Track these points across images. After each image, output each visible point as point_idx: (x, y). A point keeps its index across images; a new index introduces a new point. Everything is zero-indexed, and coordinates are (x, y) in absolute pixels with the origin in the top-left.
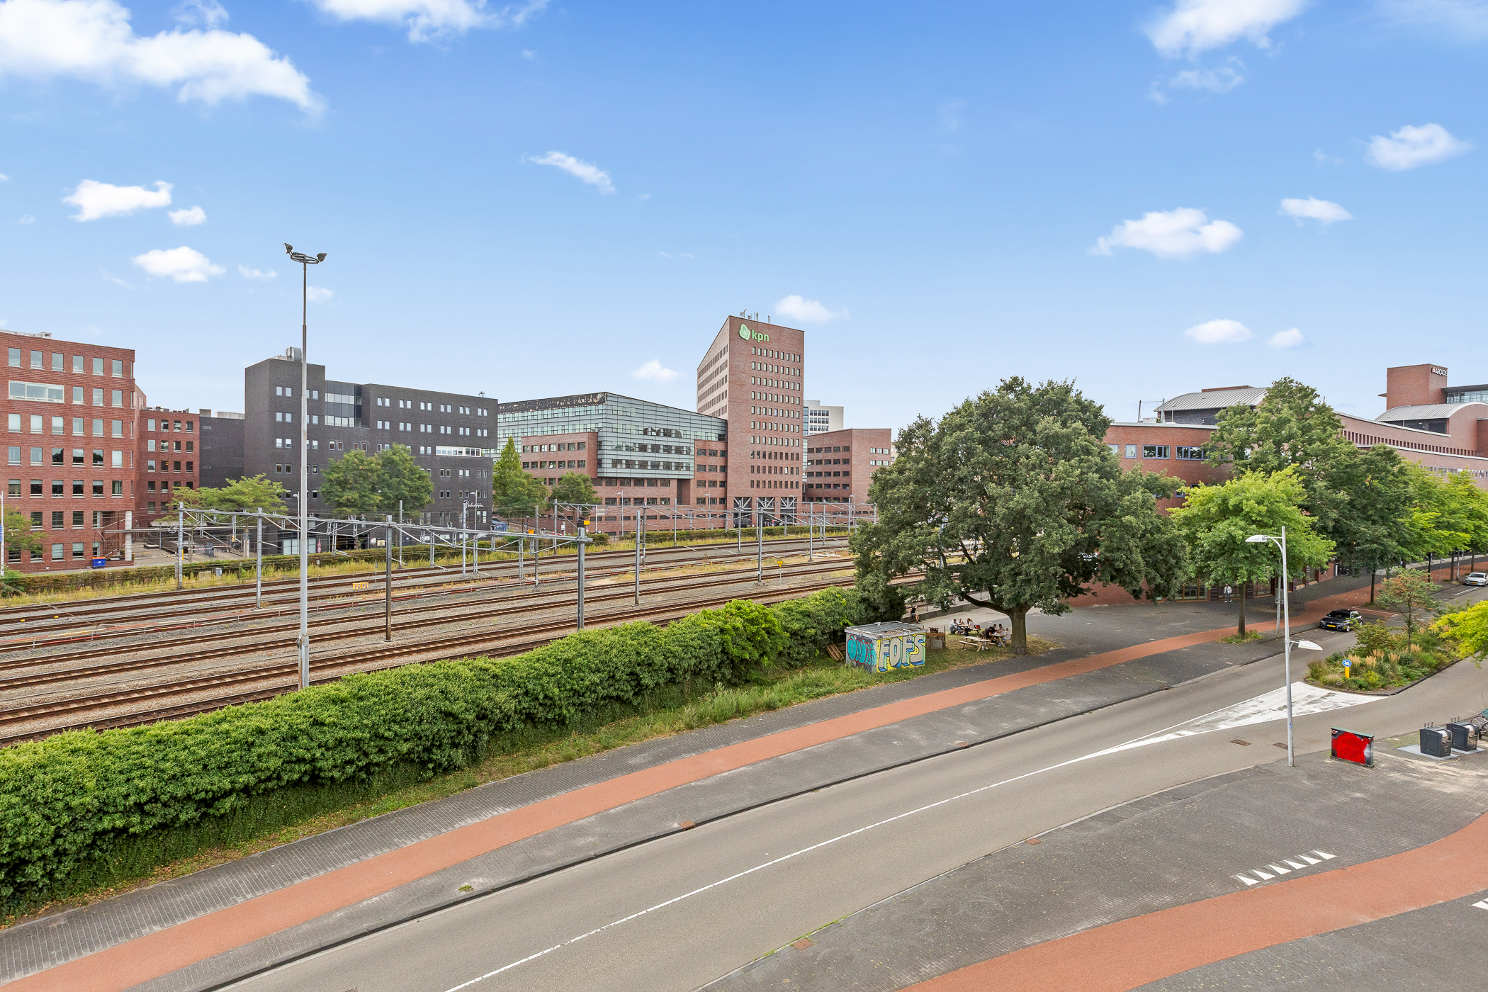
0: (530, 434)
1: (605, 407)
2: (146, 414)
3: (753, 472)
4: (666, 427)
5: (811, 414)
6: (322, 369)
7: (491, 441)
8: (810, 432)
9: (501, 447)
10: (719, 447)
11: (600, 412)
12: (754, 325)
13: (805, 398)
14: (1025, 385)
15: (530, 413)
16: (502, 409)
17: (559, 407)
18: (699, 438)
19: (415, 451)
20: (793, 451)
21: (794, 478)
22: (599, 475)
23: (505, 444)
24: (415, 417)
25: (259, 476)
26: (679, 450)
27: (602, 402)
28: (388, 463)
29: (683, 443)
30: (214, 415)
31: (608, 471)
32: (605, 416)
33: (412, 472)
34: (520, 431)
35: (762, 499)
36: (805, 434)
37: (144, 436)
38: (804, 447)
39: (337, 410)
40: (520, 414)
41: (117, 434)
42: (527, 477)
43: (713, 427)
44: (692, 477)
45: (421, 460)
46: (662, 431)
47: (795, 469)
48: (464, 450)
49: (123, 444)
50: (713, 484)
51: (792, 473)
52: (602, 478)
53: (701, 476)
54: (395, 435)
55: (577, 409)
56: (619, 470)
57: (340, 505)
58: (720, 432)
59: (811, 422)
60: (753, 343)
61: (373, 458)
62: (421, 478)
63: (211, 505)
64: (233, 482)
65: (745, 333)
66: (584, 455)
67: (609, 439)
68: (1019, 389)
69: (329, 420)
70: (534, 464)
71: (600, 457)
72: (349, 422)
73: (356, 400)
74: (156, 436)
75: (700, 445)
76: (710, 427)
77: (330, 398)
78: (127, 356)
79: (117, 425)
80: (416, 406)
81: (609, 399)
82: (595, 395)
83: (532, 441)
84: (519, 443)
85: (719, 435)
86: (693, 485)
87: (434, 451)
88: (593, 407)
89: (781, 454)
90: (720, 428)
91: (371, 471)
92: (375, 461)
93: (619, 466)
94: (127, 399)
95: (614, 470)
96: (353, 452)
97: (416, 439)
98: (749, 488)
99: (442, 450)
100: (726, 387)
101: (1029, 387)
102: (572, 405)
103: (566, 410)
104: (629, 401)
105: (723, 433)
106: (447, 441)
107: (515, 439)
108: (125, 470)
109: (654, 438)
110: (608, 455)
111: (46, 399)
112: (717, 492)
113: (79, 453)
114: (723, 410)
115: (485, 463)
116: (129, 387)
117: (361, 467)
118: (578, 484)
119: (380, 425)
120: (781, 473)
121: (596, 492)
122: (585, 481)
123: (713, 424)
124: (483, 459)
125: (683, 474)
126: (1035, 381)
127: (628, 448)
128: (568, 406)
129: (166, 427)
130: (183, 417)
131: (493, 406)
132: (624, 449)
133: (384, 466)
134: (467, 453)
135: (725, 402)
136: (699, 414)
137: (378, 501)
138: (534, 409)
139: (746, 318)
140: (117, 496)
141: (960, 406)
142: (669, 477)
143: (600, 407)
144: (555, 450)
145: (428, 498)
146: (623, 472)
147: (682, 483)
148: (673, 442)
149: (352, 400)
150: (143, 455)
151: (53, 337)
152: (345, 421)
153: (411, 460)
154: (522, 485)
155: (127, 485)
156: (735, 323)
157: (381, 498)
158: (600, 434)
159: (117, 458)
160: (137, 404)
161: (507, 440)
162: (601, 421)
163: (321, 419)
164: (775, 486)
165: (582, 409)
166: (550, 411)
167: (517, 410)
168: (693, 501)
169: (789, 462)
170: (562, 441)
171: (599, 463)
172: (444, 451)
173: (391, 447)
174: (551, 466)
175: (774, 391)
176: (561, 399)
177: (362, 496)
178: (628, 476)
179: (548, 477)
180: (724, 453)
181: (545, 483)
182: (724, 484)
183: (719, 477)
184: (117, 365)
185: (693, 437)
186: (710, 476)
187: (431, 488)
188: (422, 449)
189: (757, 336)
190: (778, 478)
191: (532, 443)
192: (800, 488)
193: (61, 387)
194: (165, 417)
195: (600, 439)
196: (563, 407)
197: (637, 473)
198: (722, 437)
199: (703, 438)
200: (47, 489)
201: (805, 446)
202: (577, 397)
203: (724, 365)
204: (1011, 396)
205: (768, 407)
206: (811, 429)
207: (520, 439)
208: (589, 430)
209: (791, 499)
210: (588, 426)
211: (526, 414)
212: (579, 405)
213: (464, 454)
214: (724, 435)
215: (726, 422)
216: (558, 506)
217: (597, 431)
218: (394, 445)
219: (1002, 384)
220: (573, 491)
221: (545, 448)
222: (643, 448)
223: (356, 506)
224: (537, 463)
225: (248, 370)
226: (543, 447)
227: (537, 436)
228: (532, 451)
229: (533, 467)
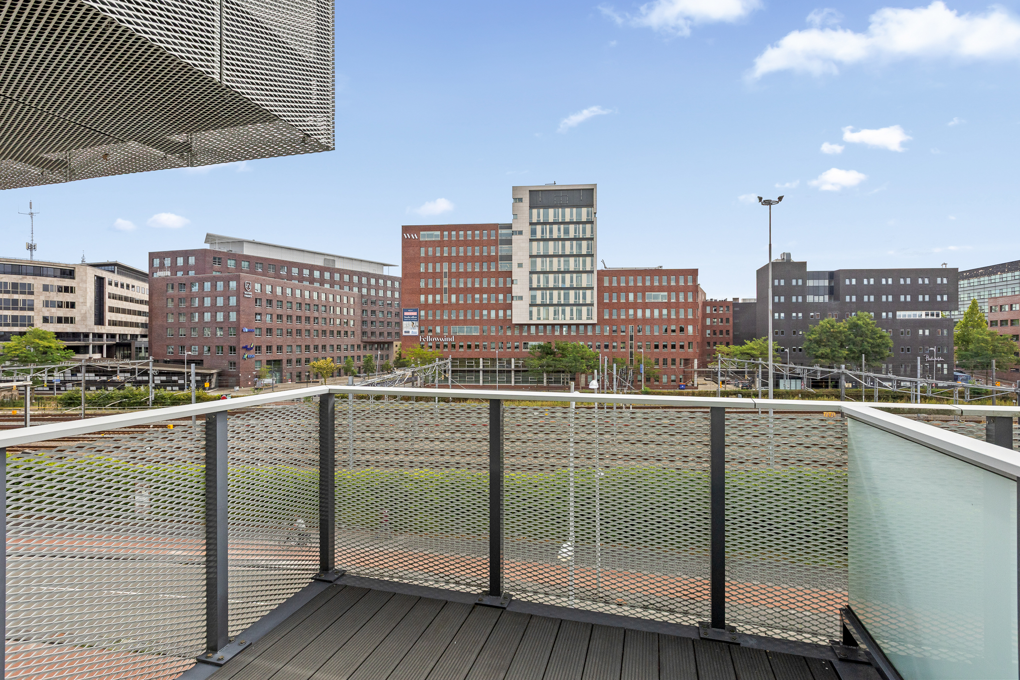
0: (998, 295)
2: (706, 304)
6: (804, 264)
7: (953, 303)
9: (965, 309)
15: (998, 276)
16: (966, 275)
19: (878, 316)
23: (969, 306)
24: (878, 291)
25: (763, 338)
28: (854, 326)
30: (740, 301)
33: (874, 332)
37: (705, 316)
39: (816, 291)
40: (986, 278)
41: (690, 317)
42: (991, 334)
45: (881, 323)
48: (924, 313)
49: (694, 322)
54: (861, 306)
57: (817, 357)
61: (842, 323)
62: (881, 337)
63: (735, 356)
64: (748, 342)
69: (810, 299)
70: (1003, 323)
72: (824, 299)
73: (829, 283)
74: (711, 316)
77: (810, 283)
78: (694, 273)
79: (690, 311)
80: (878, 281)
83: (1001, 302)
84: (986, 304)
87: (894, 315)
91: (840, 332)
92: (843, 326)
94: (695, 296)
96: (826, 320)
97: (878, 307)
99: (901, 315)
106: (906, 307)
107: (978, 301)
108: (694, 336)
111: (660, 300)
113: (673, 327)
115: (950, 324)
116: (696, 289)
117: (832, 330)
119: (848, 299)
124: (944, 320)
129: (715, 310)
130: (724, 303)
131: (954, 275)
133: (850, 329)
134: (927, 315)
137: (845, 355)
138: (1003, 272)
140: (691, 350)
145: (887, 352)
149: (826, 283)
150: (704, 327)
151: (662, 268)
152: (821, 298)
153: (874, 323)
154: (986, 341)
155: (695, 344)
157: (847, 352)
159: (690, 329)
160: (700, 300)
161: (970, 302)
163: (804, 298)
167: (982, 275)
172: (909, 316)
173: (856, 315)
177: (832, 351)
179: (1017, 334)
181: (1012, 340)
184: (690, 278)
187: (891, 345)
188: (884, 314)
191: (1001, 303)
193: (666, 293)
194: (714, 304)
200: (661, 347)
207: (986, 300)
211: (993, 277)
213: (924, 317)
218: (859, 313)
223: (829, 358)
224: (1006, 321)
225: (758, 271)
226: (1014, 306)
227: (1006, 296)
228: (1001, 310)
229: (1001, 325)
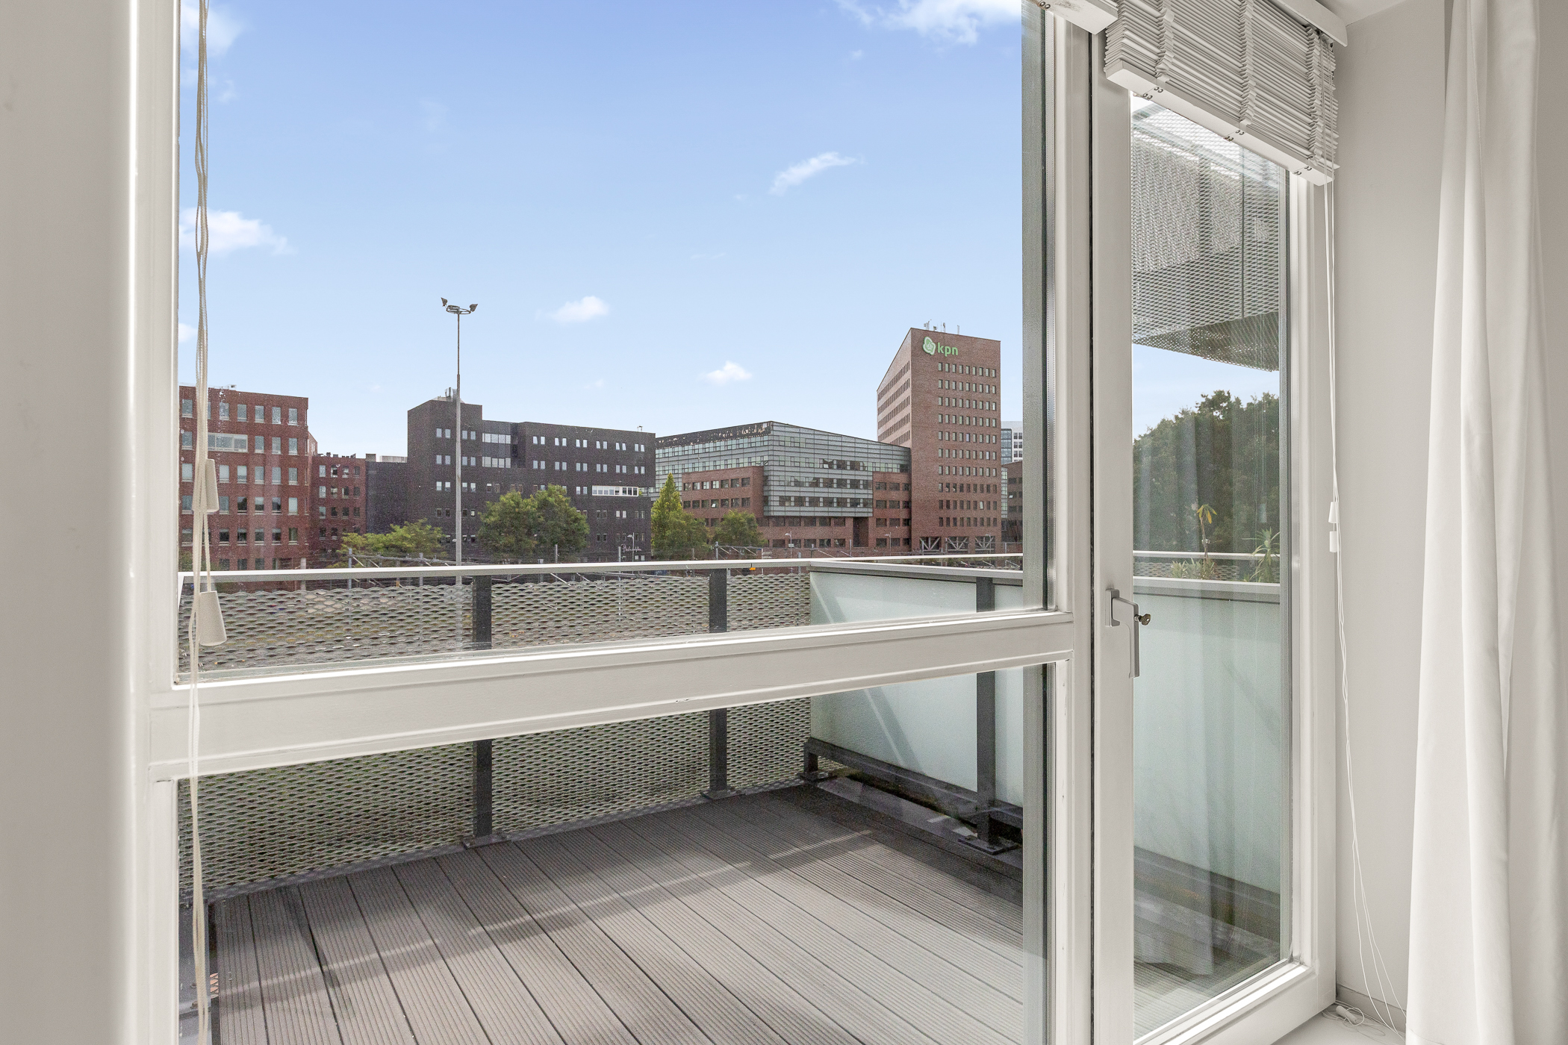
0: (690, 471)
1: (771, 438)
2: (318, 460)
3: (941, 507)
4: (839, 458)
5: (1011, 438)
6: (478, 409)
7: (649, 480)
9: (660, 486)
10: (902, 479)
11: (766, 443)
12: (938, 337)
13: (1003, 419)
15: (690, 447)
16: (662, 443)
17: (721, 439)
18: (878, 470)
19: (571, 492)
20: (989, 482)
21: (992, 514)
22: (766, 514)
23: (665, 481)
24: (570, 454)
25: (421, 521)
26: (855, 484)
27: (767, 432)
28: (544, 505)
29: (861, 476)
30: (378, 460)
31: (776, 510)
32: (771, 448)
33: (568, 514)
34: (680, 467)
35: (954, 539)
36: (1005, 461)
37: (316, 482)
38: (1004, 477)
39: (494, 450)
40: (680, 448)
41: (293, 482)
42: (687, 518)
43: (894, 457)
44: (871, 515)
45: (576, 501)
46: (835, 462)
47: (992, 503)
48: (621, 489)
49: (298, 492)
50: (895, 522)
51: (989, 508)
52: (769, 517)
53: (879, 513)
54: (551, 476)
55: (741, 441)
56: (787, 509)
57: (496, 549)
58: (902, 462)
59: (1016, 447)
60: (939, 357)
61: (529, 500)
62: (576, 520)
63: (376, 550)
64: (397, 527)
65: (929, 347)
66: (748, 492)
67: (775, 473)
69: (487, 462)
70: (696, 503)
71: (766, 494)
72: (504, 463)
73: (512, 439)
74: (328, 482)
75: (878, 478)
76: (891, 457)
77: (487, 438)
78: (301, 404)
79: (293, 472)
80: (571, 443)
81: (775, 428)
82: (760, 425)
83: (693, 478)
84: (680, 480)
85: (902, 466)
86: (871, 523)
87: (590, 490)
88: (758, 439)
89: (975, 485)
90: (902, 458)
91: (527, 513)
92: (530, 504)
93: (787, 504)
94: (302, 449)
95: (783, 508)
96: (509, 495)
97: (571, 479)
98: (937, 527)
99: (599, 490)
100: (908, 410)
102: (735, 437)
103: (729, 442)
104: (798, 430)
105: (906, 463)
106: (604, 480)
107: (674, 476)
108: (300, 516)
109: (826, 471)
110: (776, 492)
111: (232, 449)
112: (900, 531)
113: (259, 500)
114: (905, 437)
115: (645, 503)
116: (303, 434)
117: (517, 510)
118: (742, 524)
119: (535, 464)
120: (976, 508)
121: (762, 534)
122: (750, 520)
123: (895, 453)
124: (641, 498)
125: (861, 511)
127: (798, 484)
128: (732, 438)
129: (335, 473)
130: (350, 462)
131: (650, 440)
132: (793, 484)
133: (539, 508)
134: (624, 492)
135: (907, 428)
136: (879, 443)
137: (533, 546)
138: (695, 442)
139: (932, 329)
140: (293, 543)
142: (844, 515)
143: (766, 438)
144: (718, 487)
145: (583, 542)
146: (791, 510)
147: (858, 520)
148: (848, 475)
149: (508, 439)
150: (315, 501)
151: (237, 389)
152: (502, 461)
153: (567, 501)
154: (680, 525)
155: (301, 531)
156: (918, 336)
157: (536, 542)
158: (766, 468)
159: (293, 505)
160: (310, 450)
161: (667, 477)
162: (766, 453)
163: (479, 461)
164: (969, 524)
165: (746, 440)
166: (712, 444)
167: (677, 444)
168: (872, 542)
169: (985, 495)
170: (725, 477)
171: (765, 500)
172: (601, 492)
173: (546, 488)
174: (714, 505)
175: (966, 413)
176: (723, 430)
177: (518, 541)
178: (797, 514)
179: (710, 517)
180: (908, 487)
181: (707, 525)
182: (908, 522)
183: (903, 514)
184: (293, 412)
185: (870, 469)
186: (892, 513)
187: (587, 531)
188: (578, 489)
189: (944, 350)
190: (972, 514)
191: (693, 481)
192: (999, 526)
193: (245, 437)
194: (333, 462)
195: (766, 474)
196: (725, 439)
197: (807, 511)
198: (905, 469)
199: (883, 470)
200: (233, 537)
201: (1005, 475)
202: (741, 428)
203: (907, 384)
205: (958, 432)
207: (680, 476)
208: (753, 464)
209: (987, 539)
210: (753, 460)
211: (686, 448)
212: (743, 437)
213: (621, 494)
214: (907, 466)
215: (908, 451)
216: (719, 550)
217: (762, 465)
218: (550, 486)
220: (736, 533)
221: (707, 486)
222: (815, 483)
223: (512, 551)
224: (698, 501)
225: (411, 413)
226: (705, 484)
227: (698, 472)
228: (693, 489)
229: (694, 507)
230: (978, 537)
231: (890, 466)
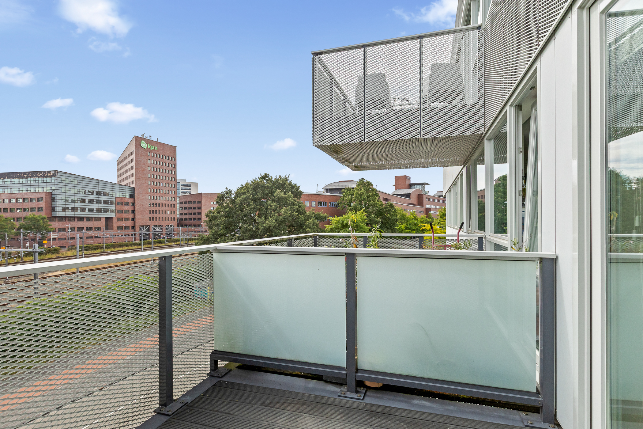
1: (56, 179)
3: (150, 213)
4: (97, 190)
5: (182, 186)
8: (181, 194)
10: (131, 201)
11: (53, 181)
12: (148, 141)
13: (178, 178)
14: (270, 177)
17: (23, 177)
18: (118, 196)
20: (172, 203)
21: (173, 216)
22: (53, 215)
26: (106, 202)
27: (54, 175)
29: (108, 198)
31: (59, 213)
32: (56, 183)
35: (156, 226)
36: (178, 195)
38: (178, 201)
43: (126, 191)
44: (115, 216)
46: (95, 192)
47: (173, 212)
50: (127, 219)
51: (171, 213)
52: (55, 217)
53: (119, 215)
55: (37, 179)
56: (67, 213)
58: (131, 194)
59: (182, 189)
60: (148, 150)
65: (144, 145)
66: (42, 204)
67: (59, 196)
68: (267, 178)
71: (53, 206)
75: (119, 200)
76: (125, 191)
81: (59, 174)
82: (49, 172)
83: (4, 196)
85: (130, 195)
86: (115, 220)
88: (48, 178)
89: (166, 204)
90: (131, 191)
93: (67, 211)
95: (64, 213)
98: (148, 221)
100: (133, 171)
101: (272, 178)
102: (33, 177)
103: (29, 179)
104: (73, 176)
105: (132, 194)
109: (90, 196)
110: (59, 205)
112: (130, 223)
114: (132, 182)
118: (38, 221)
120: (166, 213)
121: (51, 225)
122: (43, 219)
123: (126, 189)
125: (109, 214)
126: (274, 176)
127: (73, 201)
128: (30, 177)
132: (70, 201)
135: (133, 178)
136: (118, 184)
138: (5, 178)
139: (145, 137)
141: (244, 184)
142: (100, 216)
143: (53, 178)
146: (69, 214)
147: (108, 219)
148: (102, 198)
156: (138, 140)
158: (53, 193)
162: (54, 186)
164: (163, 220)
165: (40, 179)
166: (17, 180)
168: (115, 227)
169: (170, 208)
170: (26, 197)
171: (53, 209)
174: (18, 211)
175: (161, 174)
176: (25, 173)
178: (73, 216)
179: (16, 217)
180: (134, 204)
181: (14, 220)
182: (133, 219)
183: (131, 216)
185: (114, 196)
186: (125, 215)
189: (151, 147)
190: (164, 216)
191: (3, 198)
192: (176, 220)
195: (53, 196)
196: (26, 177)
197: (79, 214)
198: (132, 196)
199: (121, 196)
201: (178, 200)
202: (37, 172)
203: (132, 160)
204: (265, 181)
205: (157, 182)
206: (182, 193)
208: (45, 191)
209: (171, 226)
210: (45, 189)
212: (39, 177)
214: (133, 195)
215: (134, 189)
216: (23, 233)
217: (51, 191)
219: (261, 176)
220: (34, 225)
221: (14, 201)
222: (83, 201)
224: (7, 209)
226: (12, 200)
227: (7, 194)
228: (3, 202)
229: (4, 211)
230: (166, 225)
231: (124, 195)
